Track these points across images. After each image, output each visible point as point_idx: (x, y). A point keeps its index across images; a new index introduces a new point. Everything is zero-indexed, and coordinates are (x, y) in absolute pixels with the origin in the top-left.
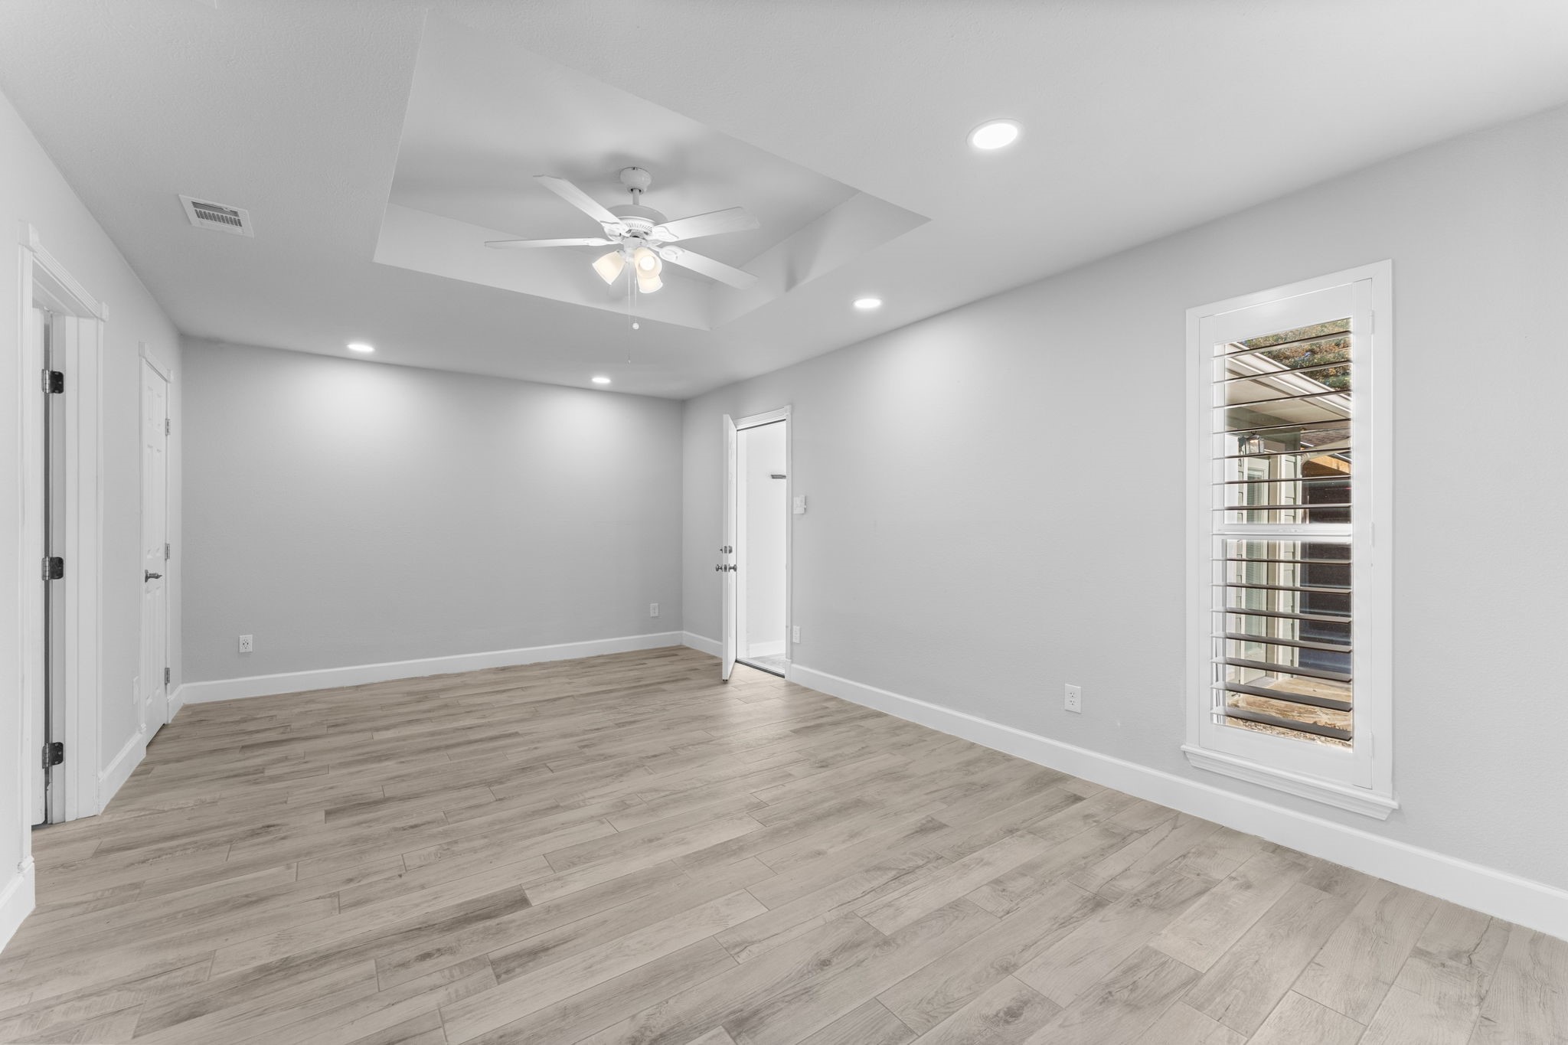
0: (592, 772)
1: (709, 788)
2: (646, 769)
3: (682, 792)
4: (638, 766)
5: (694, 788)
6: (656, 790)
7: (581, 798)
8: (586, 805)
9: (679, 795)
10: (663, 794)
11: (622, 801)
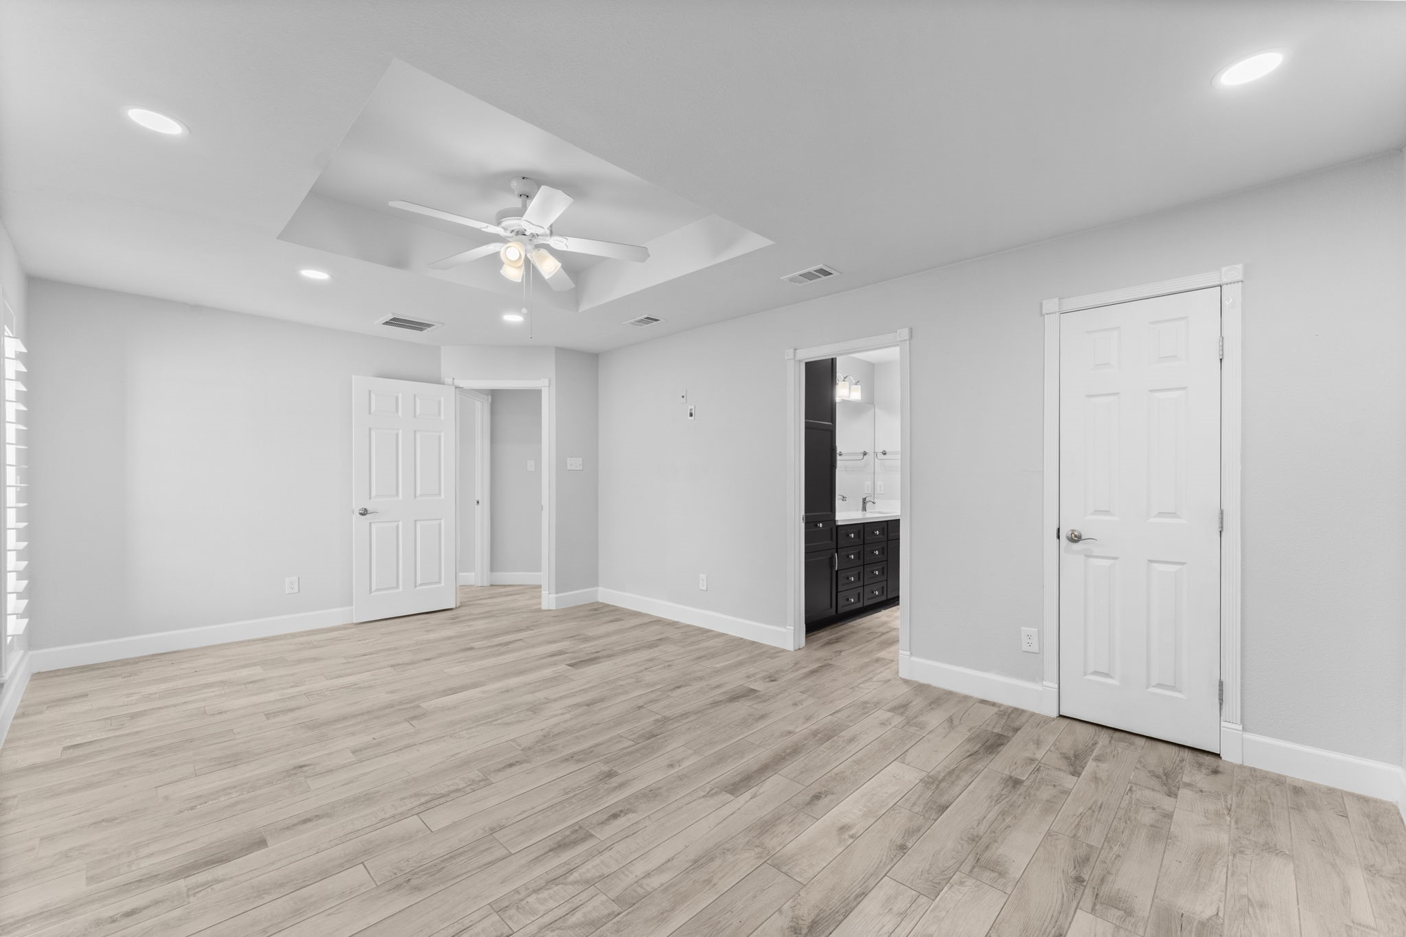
0: (577, 738)
1: (454, 730)
2: (519, 745)
3: (480, 725)
4: (530, 748)
5: (469, 729)
6: (507, 724)
7: (572, 713)
8: (565, 708)
9: (484, 722)
10: (500, 721)
11: (535, 713)
